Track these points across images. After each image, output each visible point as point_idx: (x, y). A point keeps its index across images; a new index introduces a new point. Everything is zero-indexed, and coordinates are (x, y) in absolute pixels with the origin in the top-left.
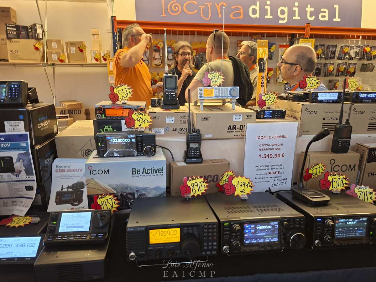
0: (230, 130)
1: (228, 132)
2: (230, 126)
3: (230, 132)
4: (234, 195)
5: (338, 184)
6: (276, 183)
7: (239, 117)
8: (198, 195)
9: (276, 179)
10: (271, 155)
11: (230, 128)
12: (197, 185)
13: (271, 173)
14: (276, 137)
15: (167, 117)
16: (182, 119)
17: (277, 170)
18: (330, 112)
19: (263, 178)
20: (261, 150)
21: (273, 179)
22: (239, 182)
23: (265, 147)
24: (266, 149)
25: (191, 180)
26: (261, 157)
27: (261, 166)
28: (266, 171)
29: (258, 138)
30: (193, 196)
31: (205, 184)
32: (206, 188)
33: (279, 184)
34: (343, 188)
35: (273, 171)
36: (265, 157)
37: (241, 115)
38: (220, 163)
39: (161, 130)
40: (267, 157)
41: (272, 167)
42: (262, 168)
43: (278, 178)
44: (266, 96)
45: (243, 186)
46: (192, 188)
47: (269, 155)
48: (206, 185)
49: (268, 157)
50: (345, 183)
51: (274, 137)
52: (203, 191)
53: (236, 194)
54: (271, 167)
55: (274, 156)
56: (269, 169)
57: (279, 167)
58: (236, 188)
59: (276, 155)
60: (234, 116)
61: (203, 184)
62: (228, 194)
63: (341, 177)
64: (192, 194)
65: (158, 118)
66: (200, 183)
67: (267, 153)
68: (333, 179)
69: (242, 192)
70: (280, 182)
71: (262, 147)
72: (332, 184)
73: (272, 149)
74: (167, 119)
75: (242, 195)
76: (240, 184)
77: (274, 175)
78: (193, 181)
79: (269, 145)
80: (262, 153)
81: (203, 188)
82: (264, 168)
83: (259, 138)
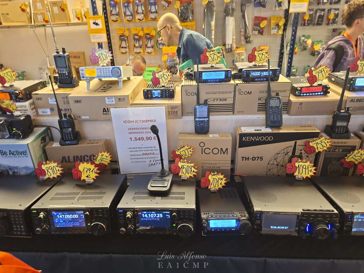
0: (105, 113)
1: (103, 114)
2: (104, 109)
3: (106, 114)
4: (81, 179)
5: (186, 171)
6: (152, 162)
7: (112, 100)
8: (54, 178)
9: (152, 160)
10: (142, 138)
11: (105, 110)
12: (52, 169)
13: (146, 154)
14: (143, 121)
15: (49, 98)
16: (64, 100)
17: (152, 152)
18: (212, 93)
19: (138, 159)
20: (130, 133)
21: (150, 160)
22: (85, 168)
23: (135, 131)
24: (136, 133)
25: (45, 165)
26: (132, 140)
27: (134, 148)
28: (141, 153)
29: (124, 122)
30: (49, 178)
31: (59, 168)
32: (61, 172)
33: (156, 164)
34: (192, 175)
35: (147, 152)
36: (136, 140)
37: (113, 98)
38: (95, 144)
39: (47, 111)
40: (138, 140)
41: (146, 149)
42: (136, 150)
43: (153, 159)
44: (160, 73)
45: (88, 171)
46: (46, 171)
47: (140, 138)
48: (61, 169)
49: (140, 140)
50: (193, 171)
51: (141, 121)
52: (58, 174)
53: (82, 179)
54: (144, 149)
55: (145, 139)
56: (142, 150)
57: (153, 149)
58: (83, 173)
59: (147, 138)
60: (106, 98)
61: (57, 168)
62: (76, 179)
63: (190, 165)
64: (47, 176)
65: (41, 99)
66: (54, 167)
67: (138, 136)
68: (183, 166)
69: (87, 177)
70: (157, 162)
71: (131, 131)
72: (181, 169)
73: (143, 133)
74: (50, 100)
75: (88, 179)
76: (86, 170)
77: (149, 156)
78: (48, 166)
79: (138, 129)
80: (133, 136)
81: (58, 172)
82: (138, 150)
83: (126, 122)
